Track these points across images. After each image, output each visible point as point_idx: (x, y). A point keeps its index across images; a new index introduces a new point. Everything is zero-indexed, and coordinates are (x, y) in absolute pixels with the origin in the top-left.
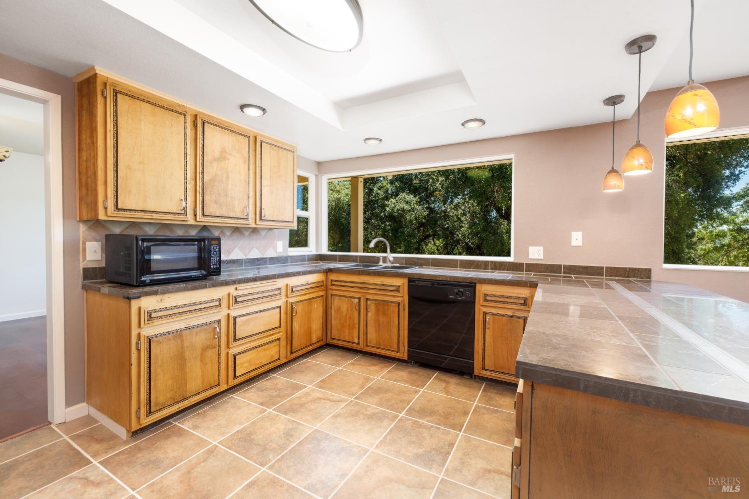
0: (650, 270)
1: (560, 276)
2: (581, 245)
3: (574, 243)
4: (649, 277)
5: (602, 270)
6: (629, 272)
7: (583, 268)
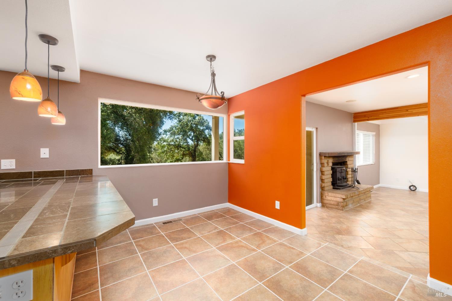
0: (92, 170)
1: (31, 180)
2: (48, 157)
3: (42, 156)
4: (91, 174)
5: (63, 173)
6: (80, 172)
7: (49, 172)
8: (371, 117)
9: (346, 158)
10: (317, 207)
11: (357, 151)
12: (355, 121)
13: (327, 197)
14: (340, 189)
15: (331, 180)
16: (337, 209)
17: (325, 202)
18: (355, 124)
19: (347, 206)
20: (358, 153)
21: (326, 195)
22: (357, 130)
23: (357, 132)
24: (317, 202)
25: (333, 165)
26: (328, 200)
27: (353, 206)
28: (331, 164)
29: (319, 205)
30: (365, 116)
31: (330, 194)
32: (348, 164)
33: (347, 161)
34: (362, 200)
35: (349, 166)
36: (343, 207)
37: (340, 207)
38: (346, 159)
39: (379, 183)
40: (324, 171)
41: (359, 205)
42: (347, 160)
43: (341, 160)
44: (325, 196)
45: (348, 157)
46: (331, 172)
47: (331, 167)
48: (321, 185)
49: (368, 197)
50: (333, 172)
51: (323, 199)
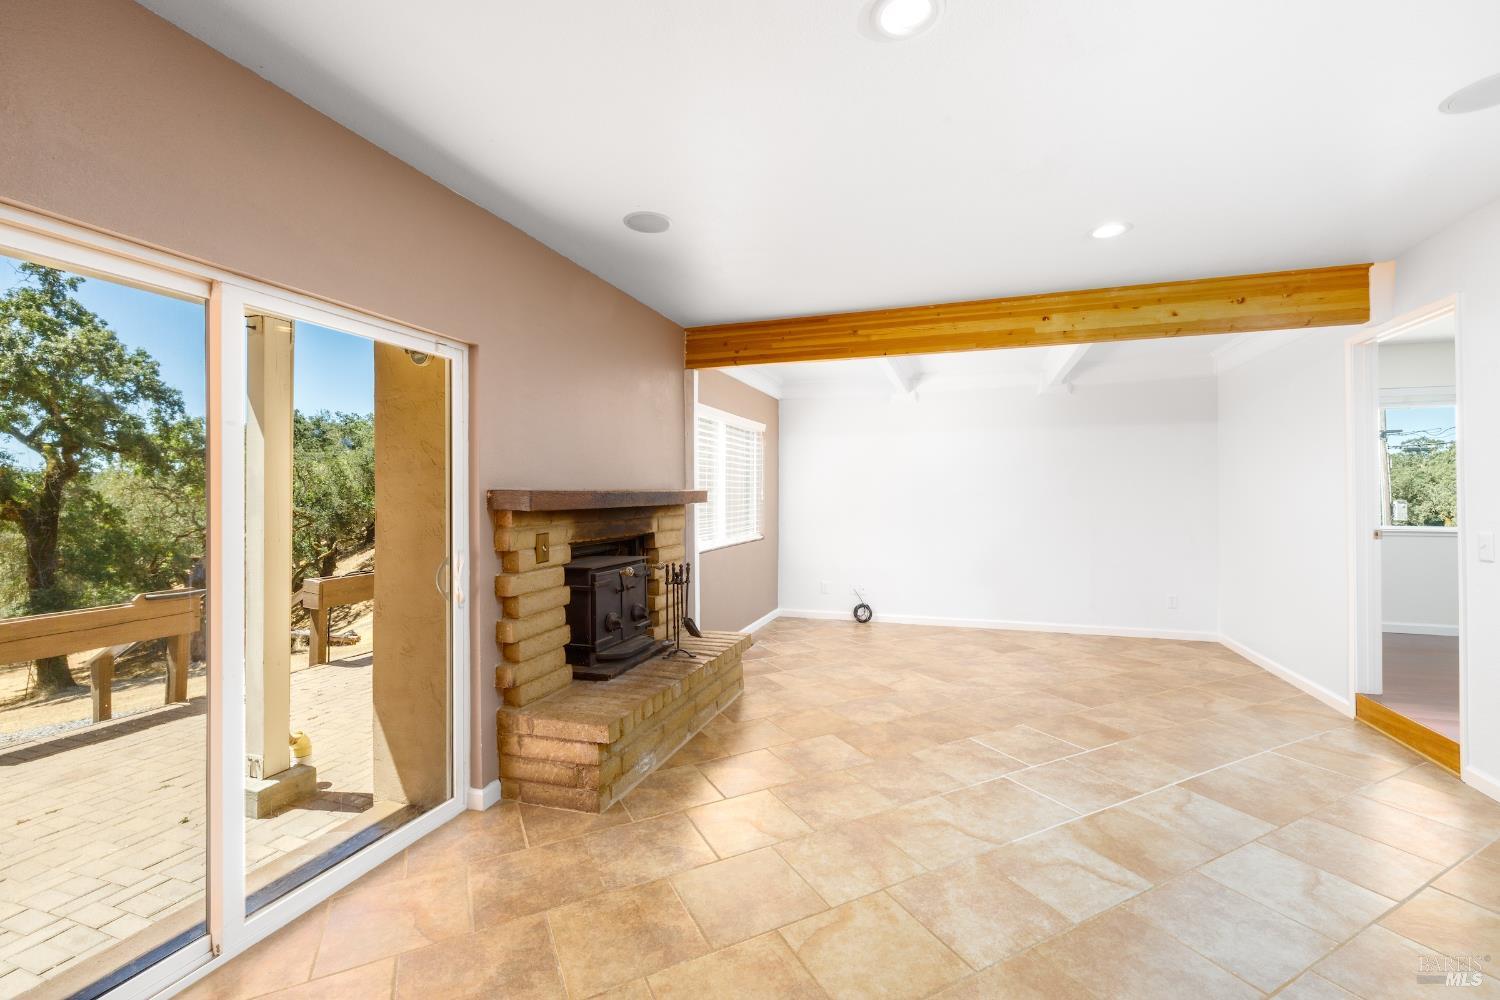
8: (745, 349)
9: (650, 517)
10: (469, 812)
11: (697, 487)
12: (692, 364)
13: (527, 740)
14: (605, 678)
15: (564, 635)
16: (571, 804)
17: (520, 769)
18: (692, 374)
19: (623, 774)
20: (701, 497)
21: (524, 729)
22: (700, 401)
23: (701, 411)
24: (473, 784)
25: (574, 557)
26: (529, 760)
27: (659, 760)
28: (560, 554)
29: (484, 796)
30: (725, 344)
31: (541, 725)
32: (657, 545)
33: (652, 535)
34: (706, 706)
35: (665, 556)
36: (601, 789)
37: (585, 794)
38: (649, 525)
39: (775, 606)
40: (515, 598)
41: (689, 737)
42: (654, 529)
43: (622, 530)
44: (515, 739)
45: (660, 514)
46: (564, 595)
47: (562, 570)
48: (499, 678)
49: (733, 684)
50: (573, 593)
51: (507, 754)
